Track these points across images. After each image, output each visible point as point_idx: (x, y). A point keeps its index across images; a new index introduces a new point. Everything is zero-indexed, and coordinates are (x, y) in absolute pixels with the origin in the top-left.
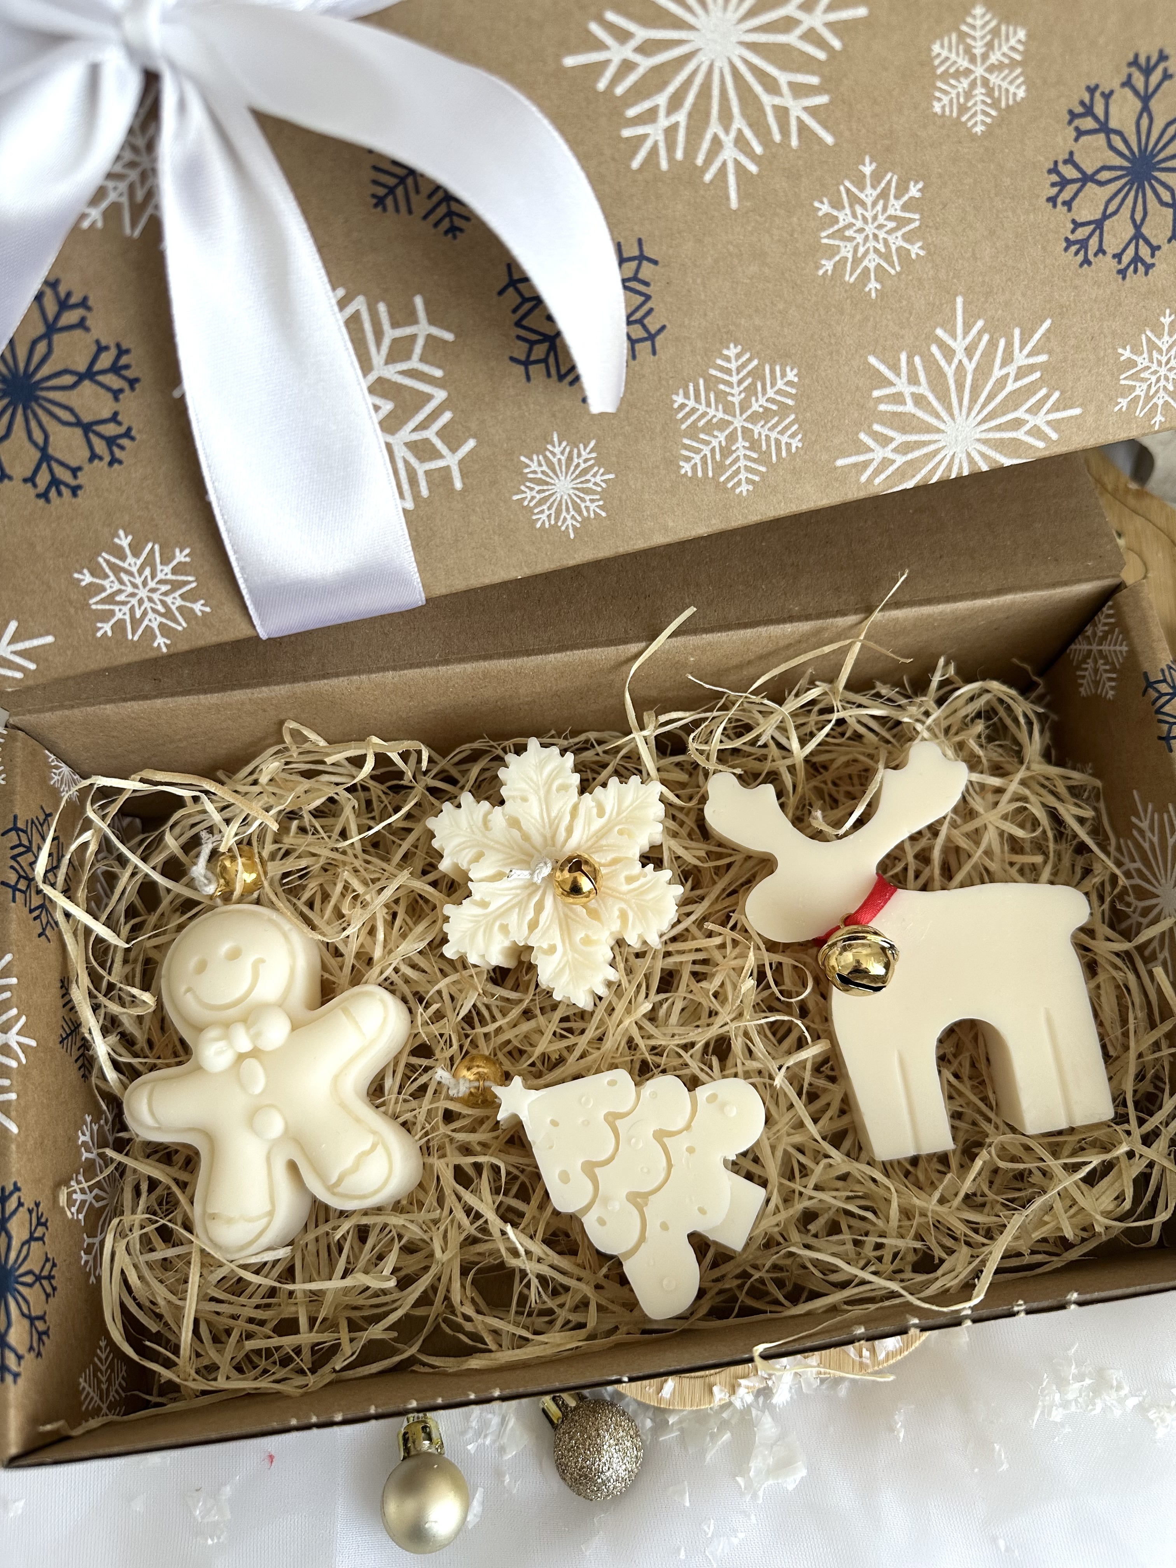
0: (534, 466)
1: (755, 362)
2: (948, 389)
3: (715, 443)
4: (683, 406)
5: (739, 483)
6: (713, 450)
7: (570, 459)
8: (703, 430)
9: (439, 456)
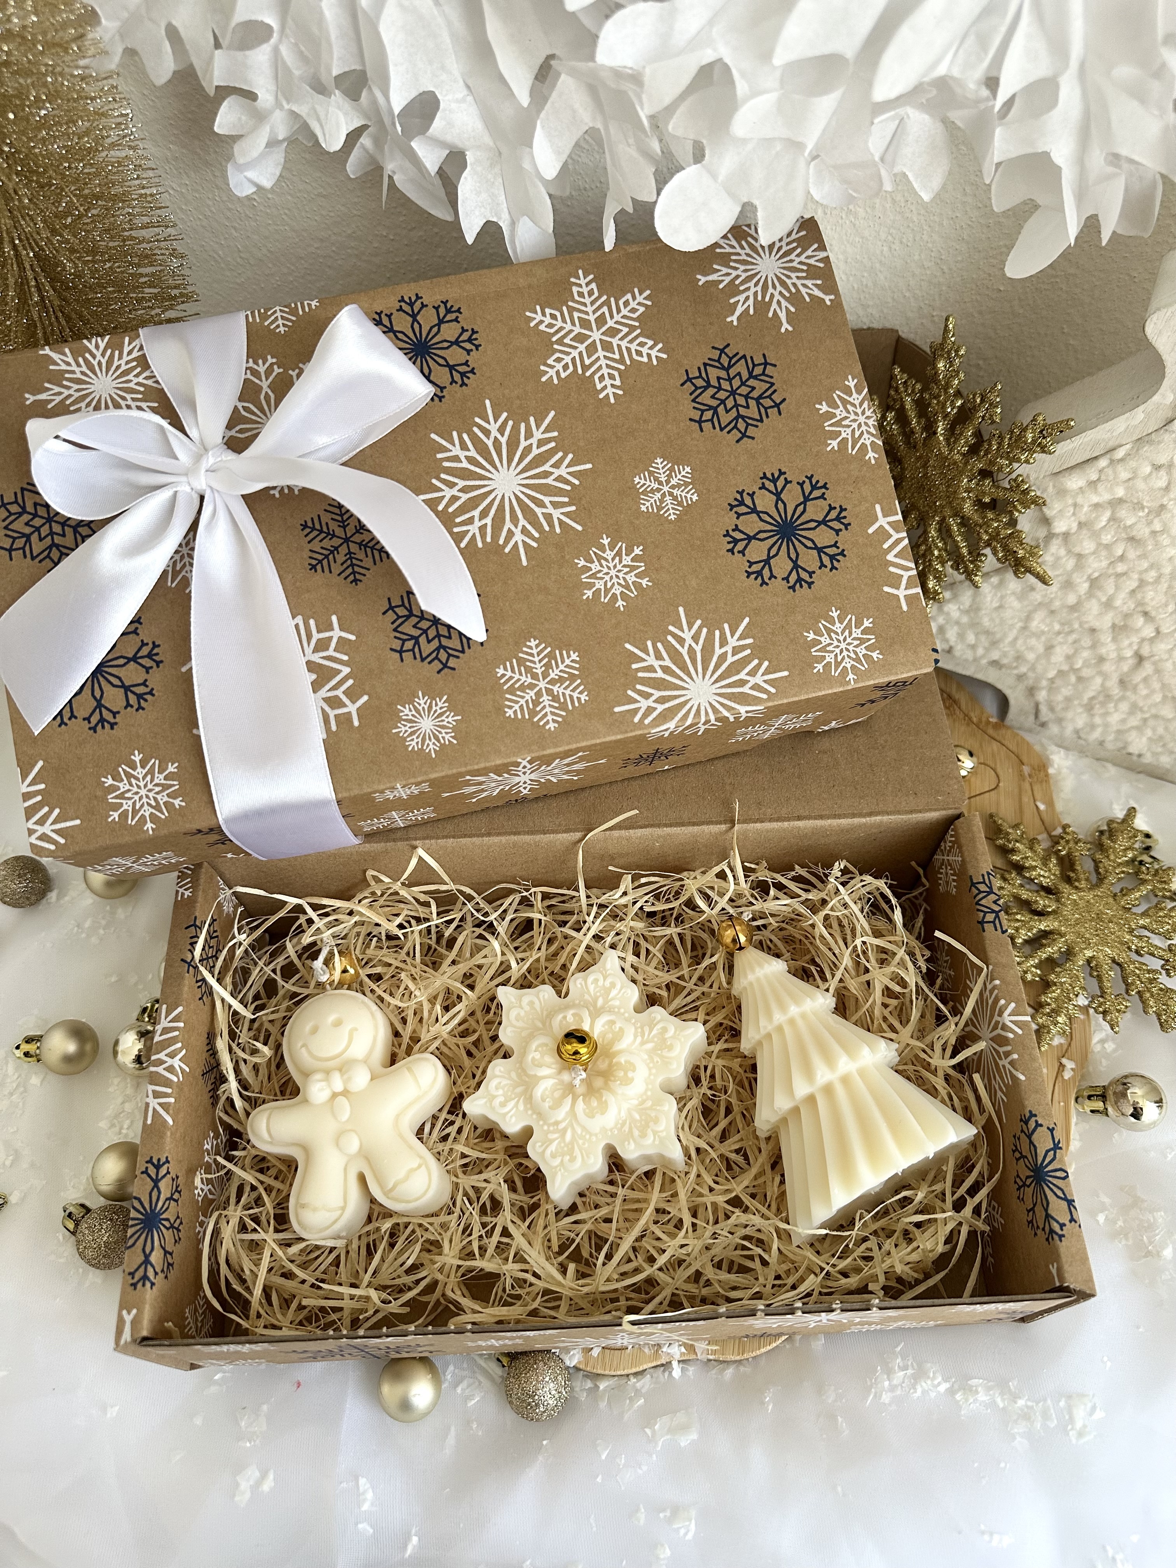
0: (407, 711)
1: (549, 649)
2: (685, 662)
3: (528, 697)
4: (503, 675)
5: (548, 722)
6: (527, 702)
7: (430, 707)
8: (519, 689)
9: (345, 706)
